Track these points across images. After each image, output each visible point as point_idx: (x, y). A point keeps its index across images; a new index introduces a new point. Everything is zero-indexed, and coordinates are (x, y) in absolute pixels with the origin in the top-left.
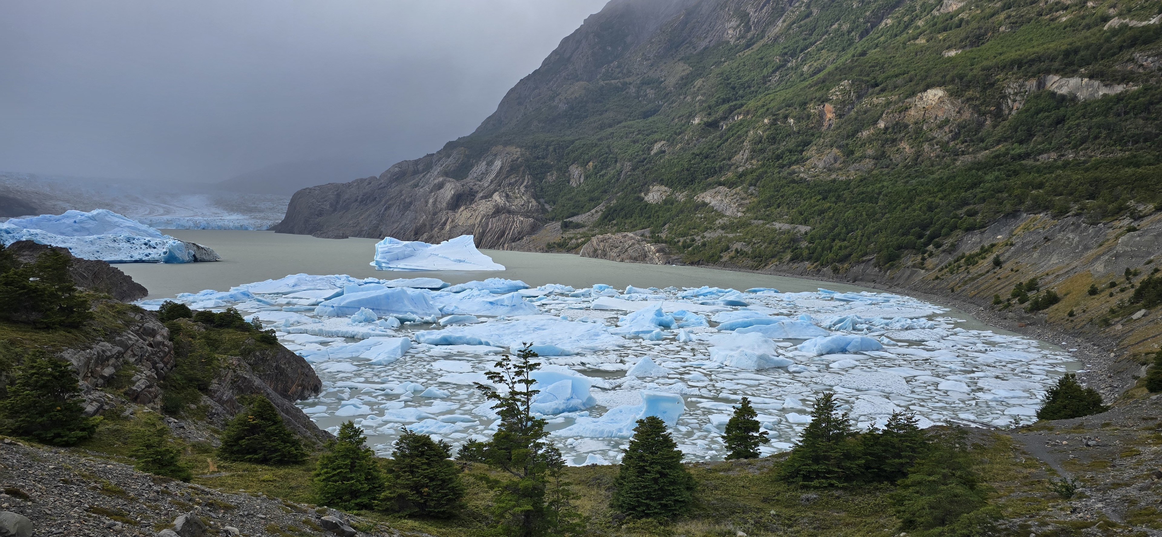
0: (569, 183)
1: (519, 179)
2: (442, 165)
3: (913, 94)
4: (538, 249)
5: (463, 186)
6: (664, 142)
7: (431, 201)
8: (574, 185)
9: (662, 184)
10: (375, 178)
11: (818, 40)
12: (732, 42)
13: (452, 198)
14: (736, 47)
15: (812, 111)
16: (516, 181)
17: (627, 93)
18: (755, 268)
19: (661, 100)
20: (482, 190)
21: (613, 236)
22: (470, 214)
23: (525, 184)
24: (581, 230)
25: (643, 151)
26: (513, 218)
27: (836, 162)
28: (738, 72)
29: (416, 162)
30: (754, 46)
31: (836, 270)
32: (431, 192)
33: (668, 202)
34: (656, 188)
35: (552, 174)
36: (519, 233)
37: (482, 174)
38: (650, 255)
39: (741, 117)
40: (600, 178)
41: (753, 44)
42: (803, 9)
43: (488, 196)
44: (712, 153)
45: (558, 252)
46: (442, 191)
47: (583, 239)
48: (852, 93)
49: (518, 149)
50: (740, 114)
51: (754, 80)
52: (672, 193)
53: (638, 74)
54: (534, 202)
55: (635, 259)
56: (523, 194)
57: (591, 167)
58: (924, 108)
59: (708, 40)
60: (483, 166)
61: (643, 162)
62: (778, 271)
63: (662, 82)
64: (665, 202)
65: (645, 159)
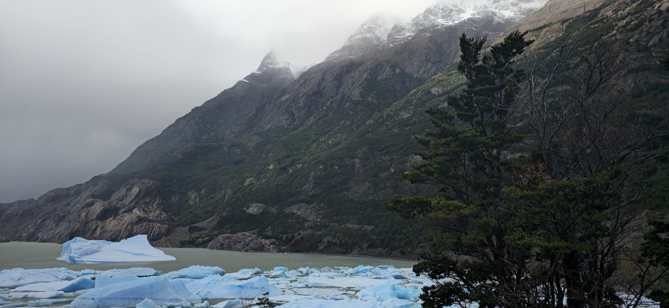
0: (188, 202)
1: (152, 200)
2: (90, 191)
3: (407, 155)
4: (174, 245)
5: (110, 204)
6: (253, 178)
7: (83, 214)
8: (192, 203)
9: (258, 203)
10: (33, 199)
11: (334, 129)
12: (285, 126)
13: (101, 212)
14: (288, 129)
15: (347, 162)
16: (150, 201)
17: (222, 150)
18: (344, 253)
19: (245, 155)
20: (124, 207)
21: (235, 235)
22: (117, 223)
23: (157, 202)
24: (204, 232)
25: (239, 183)
26: (153, 225)
27: (369, 190)
28: (292, 142)
29: (68, 189)
30: (299, 129)
31: (403, 253)
32: (83, 208)
33: (264, 213)
34: (254, 205)
35: (176, 197)
36: (158, 235)
37: (122, 196)
38: (267, 246)
39: (300, 165)
40: (210, 199)
41: (298, 128)
42: (324, 112)
43: (130, 211)
44: (289, 184)
45: (189, 247)
46: (93, 207)
47: (208, 238)
48: (369, 154)
49: (151, 181)
50: (300, 163)
51: (302, 146)
52: (266, 208)
53: (228, 141)
54: (165, 215)
55: (256, 250)
56: (156, 209)
57: (203, 192)
58: (415, 162)
59: (270, 125)
60: (123, 191)
61: (240, 189)
62: (361, 254)
63: (244, 146)
64: (263, 213)
65: (241, 188)
